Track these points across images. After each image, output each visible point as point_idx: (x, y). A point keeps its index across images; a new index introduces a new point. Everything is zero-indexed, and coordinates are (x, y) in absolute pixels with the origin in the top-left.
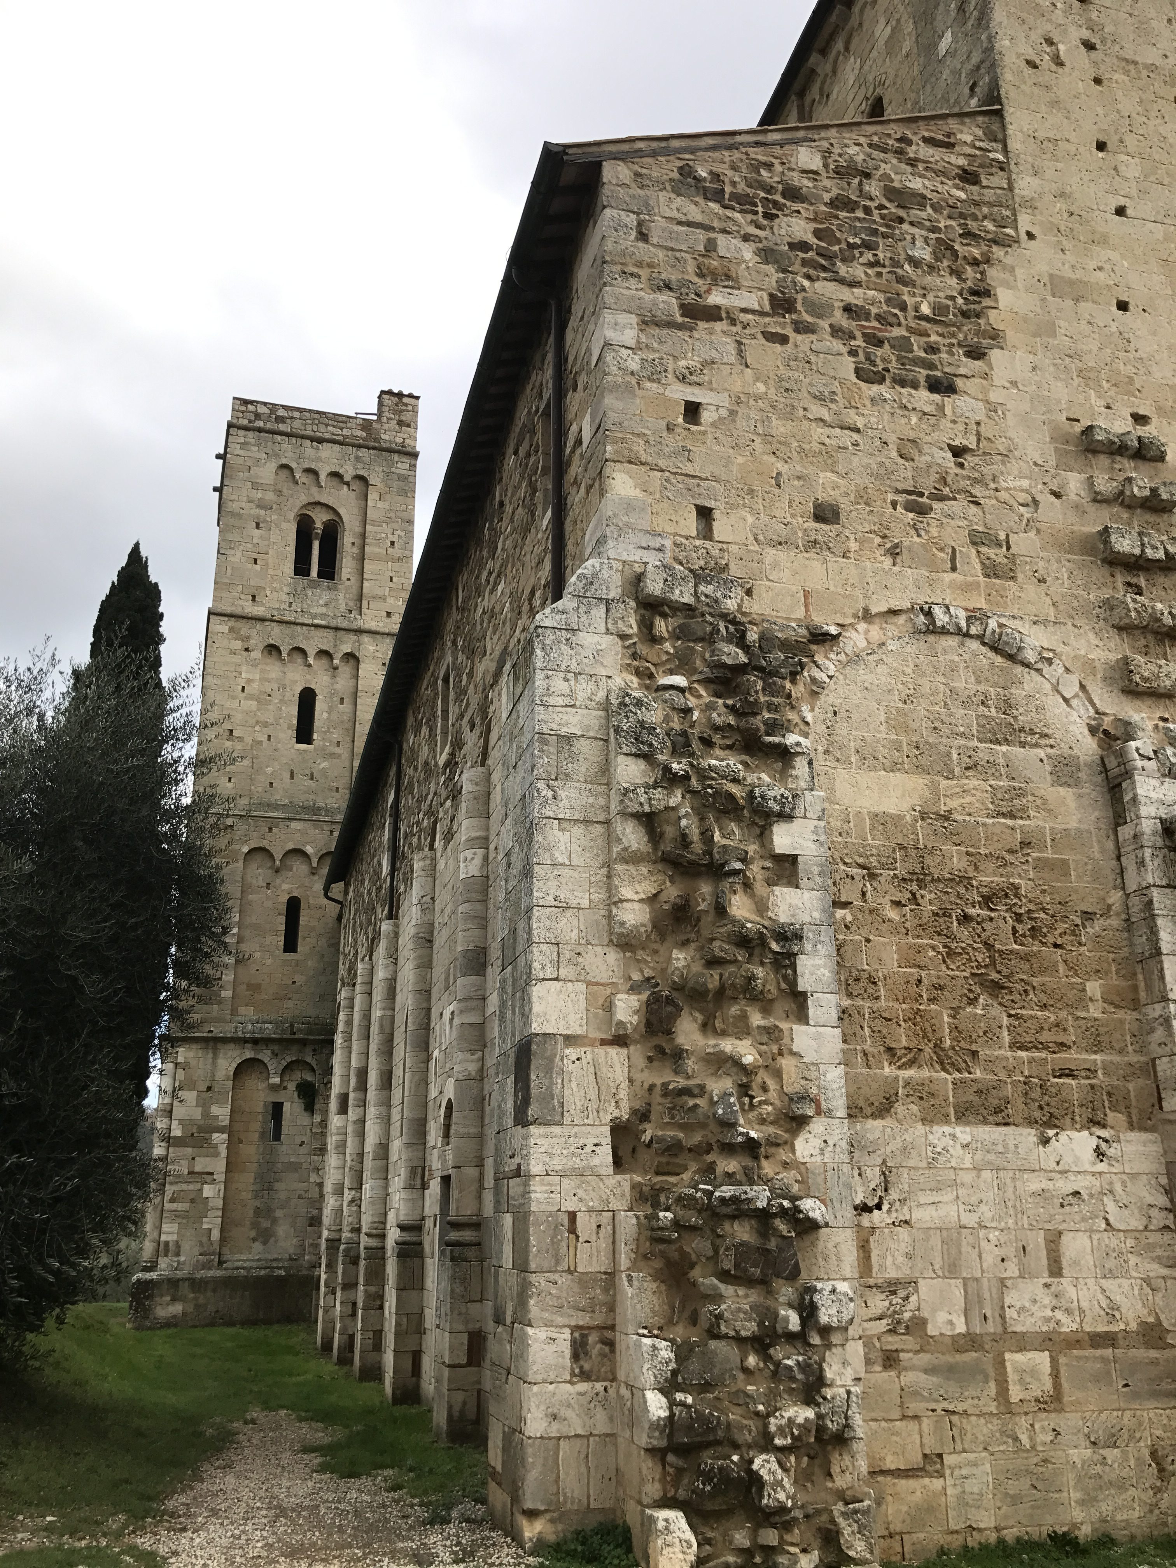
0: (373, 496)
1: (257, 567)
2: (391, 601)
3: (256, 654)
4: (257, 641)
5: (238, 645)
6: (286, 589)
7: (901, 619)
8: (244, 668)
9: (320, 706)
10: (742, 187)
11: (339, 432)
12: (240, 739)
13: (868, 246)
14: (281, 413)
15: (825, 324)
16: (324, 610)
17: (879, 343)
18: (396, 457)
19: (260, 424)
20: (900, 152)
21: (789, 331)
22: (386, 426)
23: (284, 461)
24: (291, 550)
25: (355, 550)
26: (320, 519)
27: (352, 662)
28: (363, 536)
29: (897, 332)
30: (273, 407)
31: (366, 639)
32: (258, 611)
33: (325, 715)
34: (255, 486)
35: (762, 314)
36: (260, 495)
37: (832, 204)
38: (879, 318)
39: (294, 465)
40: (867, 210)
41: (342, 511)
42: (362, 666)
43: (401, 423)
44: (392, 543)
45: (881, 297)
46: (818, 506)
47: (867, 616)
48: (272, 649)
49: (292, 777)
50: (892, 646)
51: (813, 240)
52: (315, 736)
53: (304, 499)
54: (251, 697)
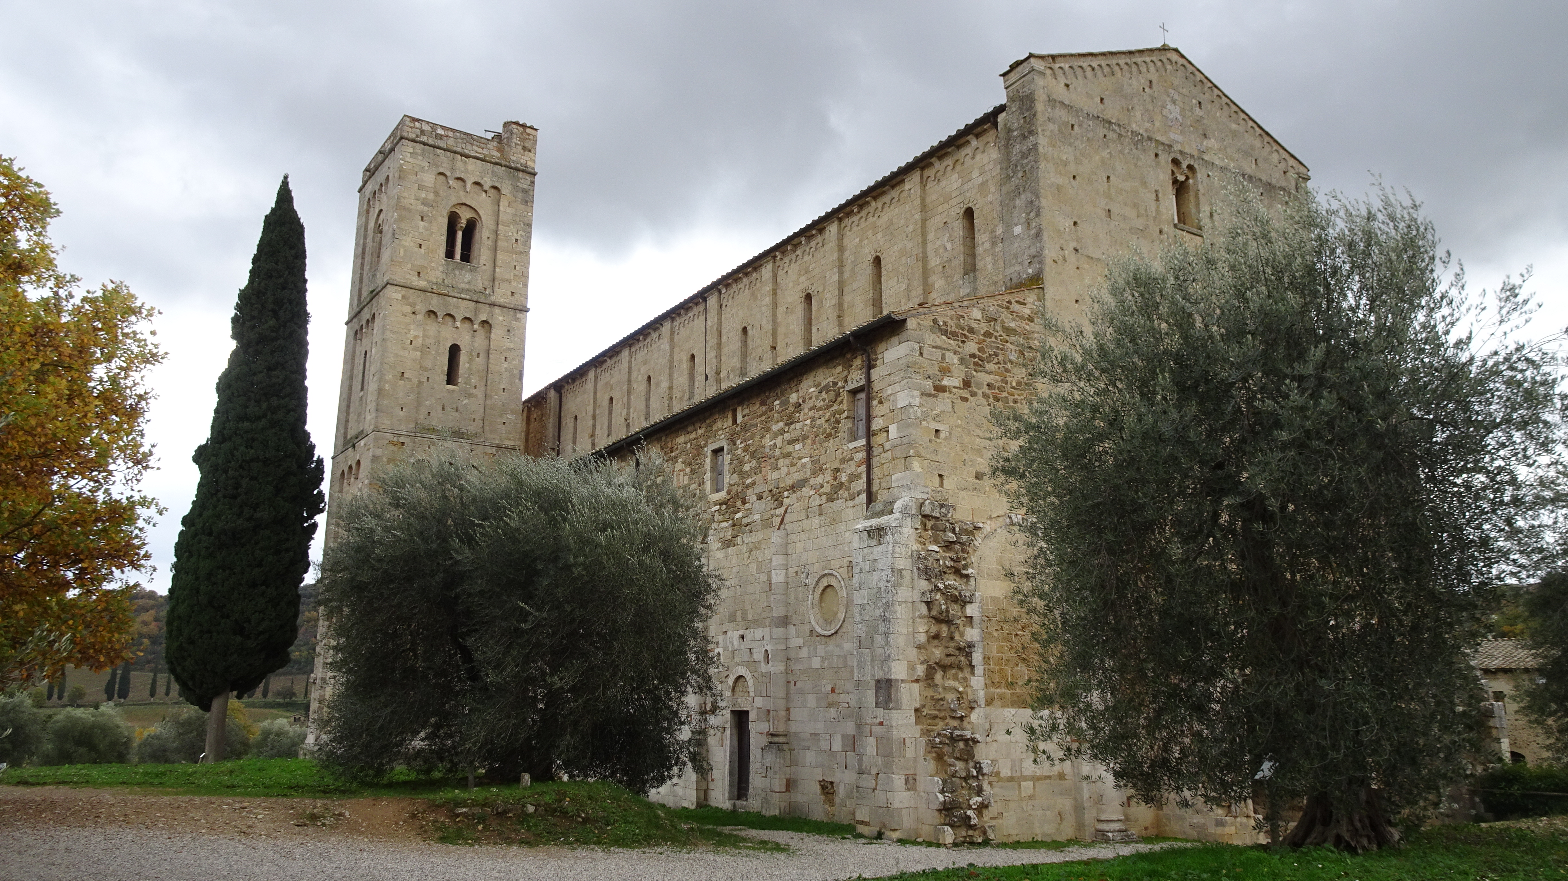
0: (503, 203)
1: (422, 251)
2: (514, 284)
3: (420, 317)
4: (421, 308)
5: (408, 309)
6: (441, 269)
7: (1001, 519)
8: (412, 327)
9: (463, 358)
10: (954, 329)
11: (480, 150)
12: (409, 379)
13: (996, 355)
14: (440, 131)
15: (980, 392)
16: (468, 287)
17: (998, 401)
18: (521, 174)
19: (424, 139)
20: (1008, 308)
21: (968, 396)
22: (514, 150)
23: (441, 170)
24: (444, 238)
25: (490, 243)
26: (465, 216)
27: (486, 326)
28: (496, 232)
29: (1005, 394)
30: (434, 126)
31: (497, 310)
32: (422, 284)
33: (467, 365)
34: (421, 187)
35: (960, 388)
36: (424, 196)
37: (984, 335)
38: (999, 388)
39: (448, 174)
40: (996, 338)
41: (481, 212)
42: (493, 331)
43: (524, 148)
44: (517, 240)
45: (999, 379)
46: (977, 473)
47: (991, 518)
48: (432, 313)
49: (443, 409)
50: (999, 530)
51: (978, 353)
52: (460, 380)
53: (454, 200)
54: (416, 349)
